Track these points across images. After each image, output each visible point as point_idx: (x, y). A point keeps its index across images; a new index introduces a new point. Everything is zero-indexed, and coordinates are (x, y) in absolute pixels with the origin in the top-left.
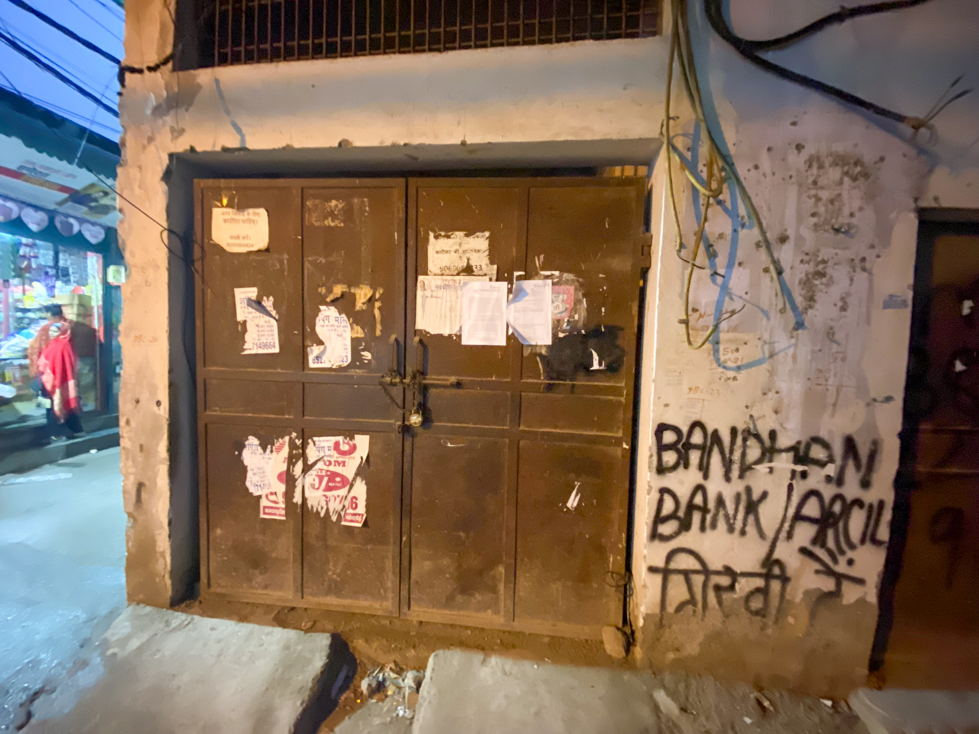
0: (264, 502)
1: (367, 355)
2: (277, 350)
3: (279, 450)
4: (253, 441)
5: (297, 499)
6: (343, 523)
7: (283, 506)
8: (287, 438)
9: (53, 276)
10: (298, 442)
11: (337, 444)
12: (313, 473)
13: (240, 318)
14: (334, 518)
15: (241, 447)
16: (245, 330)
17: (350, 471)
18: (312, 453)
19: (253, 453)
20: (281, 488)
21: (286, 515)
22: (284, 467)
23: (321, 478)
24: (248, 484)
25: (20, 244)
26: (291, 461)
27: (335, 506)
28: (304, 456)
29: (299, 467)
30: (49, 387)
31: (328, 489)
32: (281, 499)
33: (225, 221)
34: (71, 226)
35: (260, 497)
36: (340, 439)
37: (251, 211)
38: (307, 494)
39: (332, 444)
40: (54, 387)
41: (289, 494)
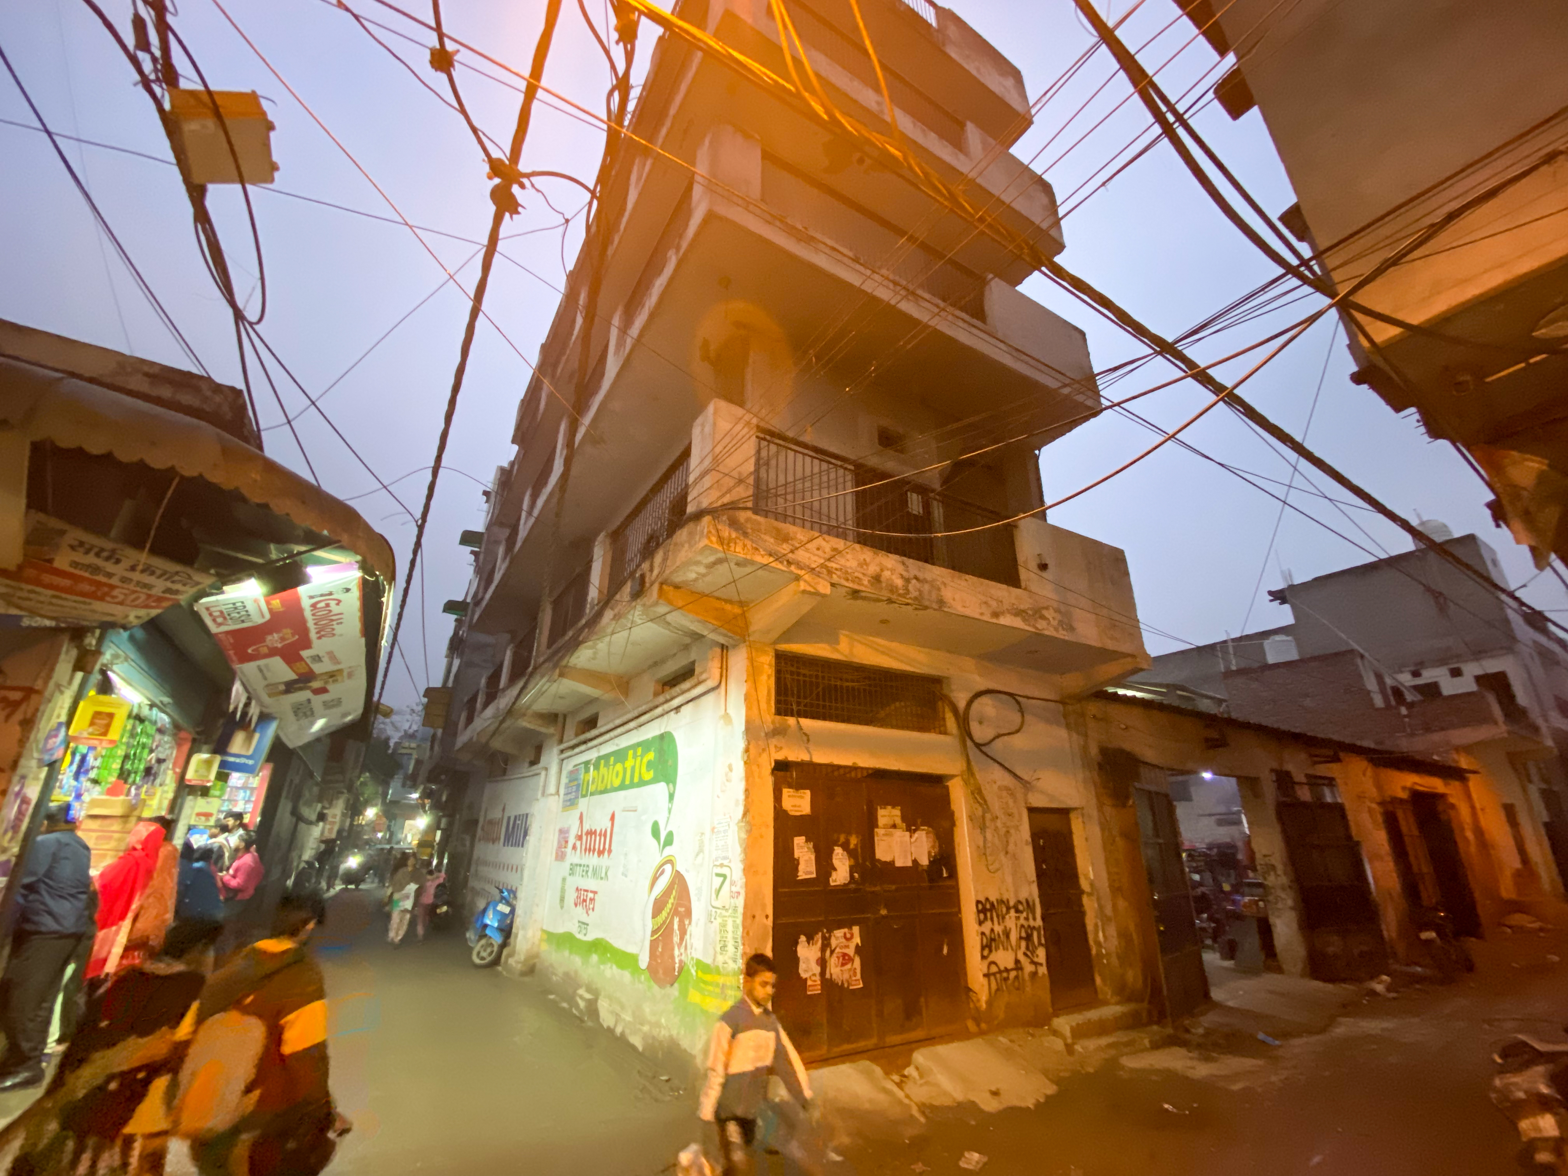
0: (809, 983)
1: (856, 875)
2: (814, 876)
3: (816, 943)
4: (803, 938)
5: (828, 976)
6: (851, 988)
7: (819, 982)
8: (820, 934)
10: (827, 935)
11: (845, 934)
12: (835, 955)
13: (796, 856)
14: (846, 985)
15: (796, 943)
16: (798, 864)
17: (851, 951)
18: (834, 943)
19: (804, 947)
20: (817, 970)
21: (822, 989)
22: (819, 954)
23: (838, 958)
24: (801, 971)
26: (823, 950)
27: (846, 976)
28: (829, 945)
29: (828, 953)
31: (843, 965)
32: (818, 978)
33: (789, 796)
35: (806, 979)
36: (846, 930)
37: (802, 791)
38: (832, 971)
39: (842, 934)
41: (823, 973)
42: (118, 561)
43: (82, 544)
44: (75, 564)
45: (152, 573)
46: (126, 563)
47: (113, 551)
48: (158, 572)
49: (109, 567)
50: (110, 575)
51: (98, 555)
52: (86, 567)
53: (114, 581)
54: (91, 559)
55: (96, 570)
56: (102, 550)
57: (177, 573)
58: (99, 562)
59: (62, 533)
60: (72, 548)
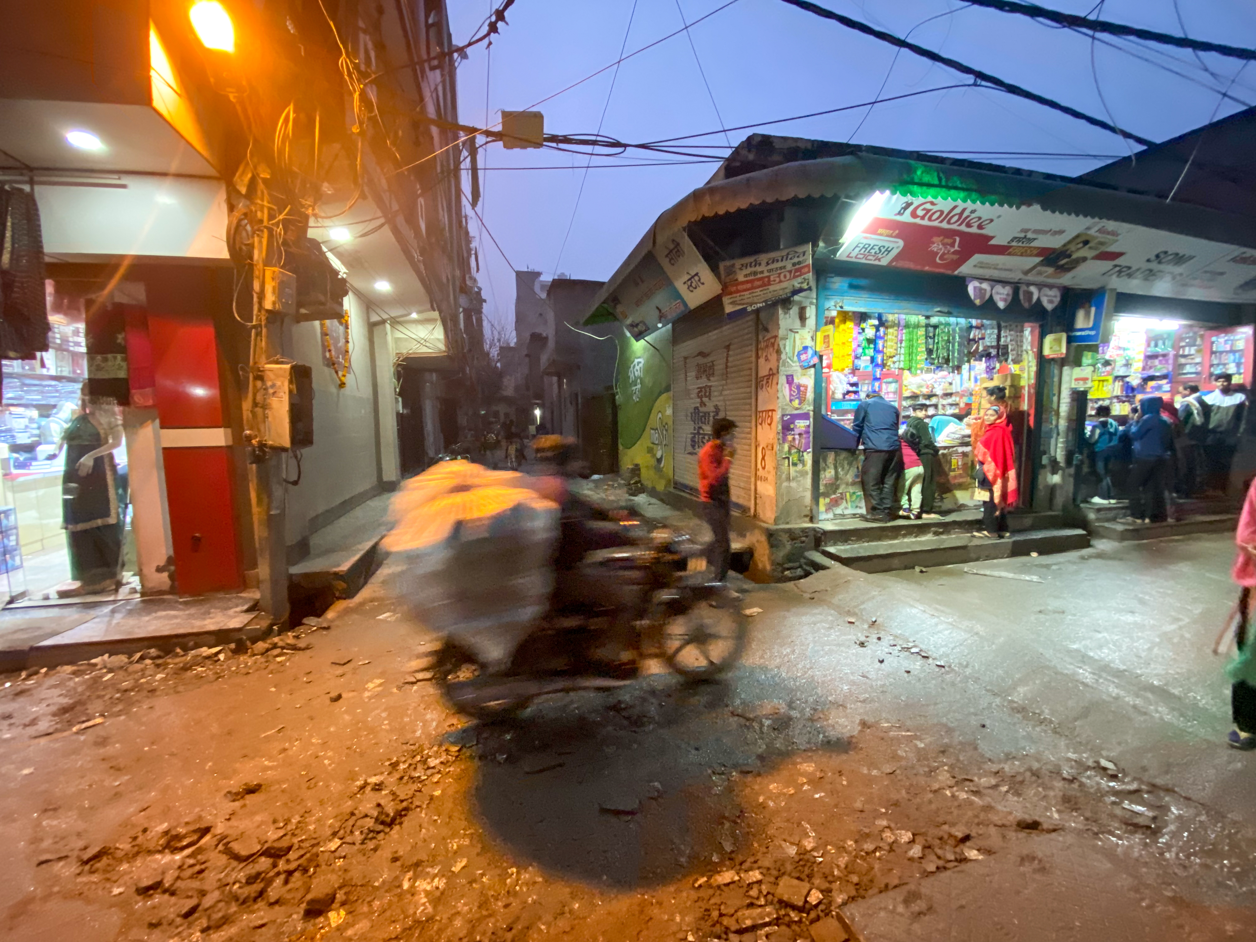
9: (994, 357)
25: (971, 327)
30: (990, 476)
34: (1031, 294)
40: (995, 477)
42: (760, 264)
43: (742, 265)
44: (746, 276)
45: (778, 261)
46: (764, 263)
47: (755, 260)
48: (780, 259)
49: (758, 269)
50: (762, 272)
51: (751, 266)
52: (750, 274)
53: (766, 274)
54: (749, 270)
55: (755, 273)
56: (751, 263)
57: (788, 254)
58: (753, 269)
59: (733, 265)
60: (741, 269)
